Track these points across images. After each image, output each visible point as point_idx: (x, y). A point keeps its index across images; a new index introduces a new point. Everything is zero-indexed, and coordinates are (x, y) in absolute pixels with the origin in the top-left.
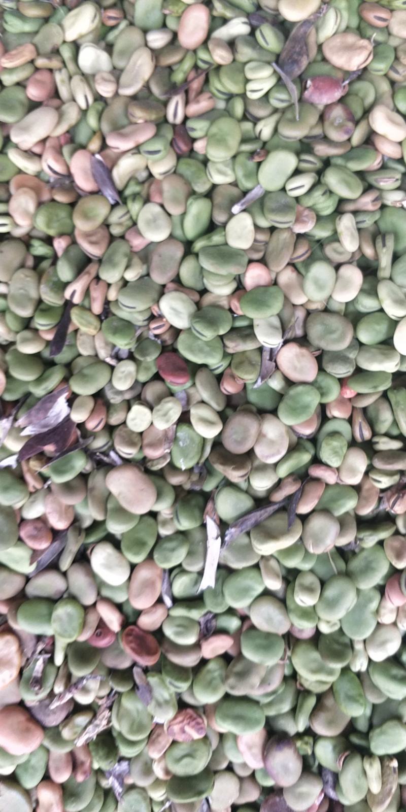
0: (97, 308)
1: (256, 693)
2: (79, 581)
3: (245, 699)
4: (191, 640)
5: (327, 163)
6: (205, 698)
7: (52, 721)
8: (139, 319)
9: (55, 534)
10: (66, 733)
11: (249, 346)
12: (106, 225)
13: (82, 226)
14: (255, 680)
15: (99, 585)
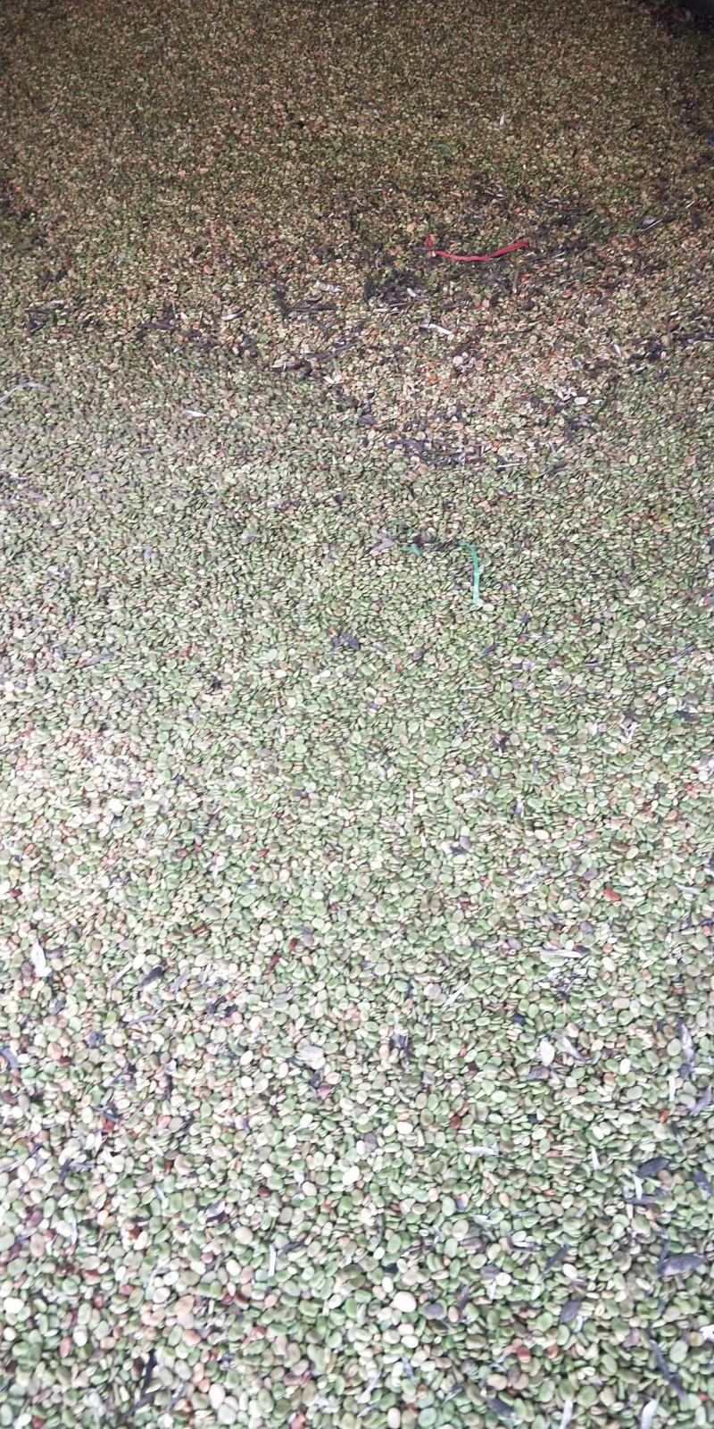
0: (239, 1170)
1: (284, 1320)
2: (222, 1273)
3: (280, 1323)
4: (261, 1297)
5: (324, 1118)
6: (265, 1321)
7: (205, 1335)
8: (253, 1174)
9: (215, 1257)
10: (209, 1339)
11: (292, 1181)
12: (245, 1142)
13: (237, 1141)
14: (285, 1312)
15: (229, 1275)
